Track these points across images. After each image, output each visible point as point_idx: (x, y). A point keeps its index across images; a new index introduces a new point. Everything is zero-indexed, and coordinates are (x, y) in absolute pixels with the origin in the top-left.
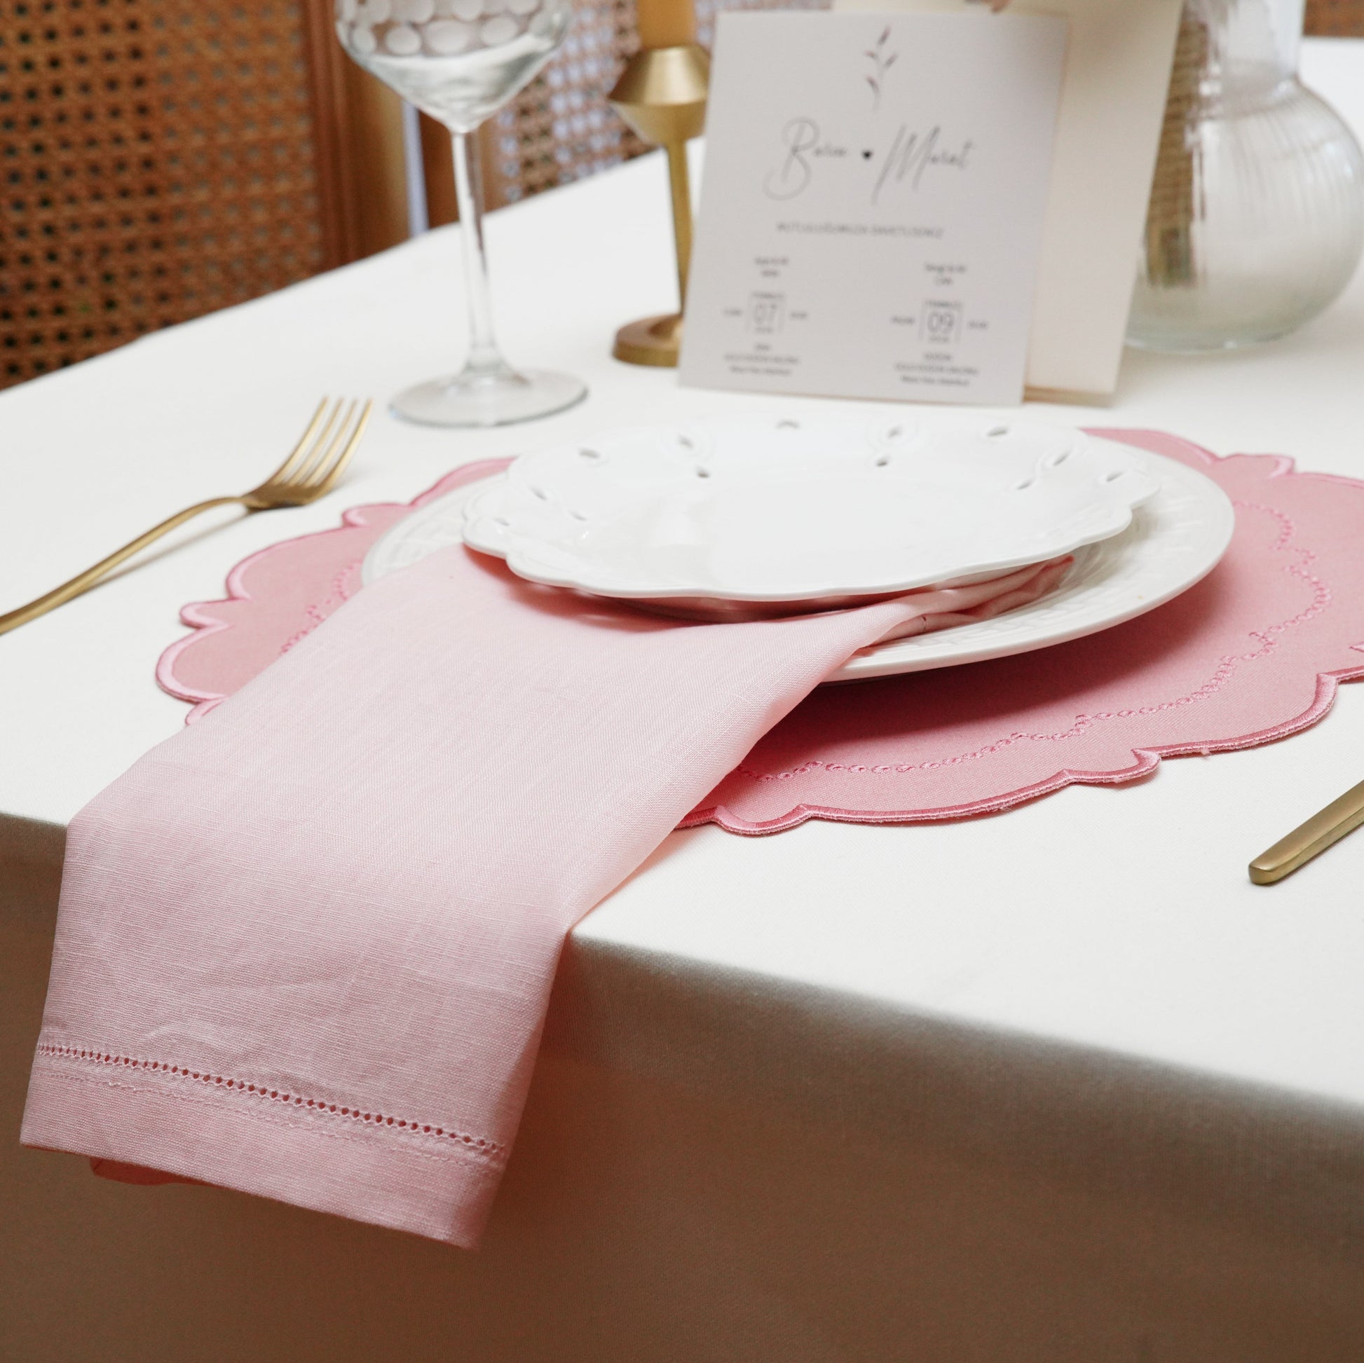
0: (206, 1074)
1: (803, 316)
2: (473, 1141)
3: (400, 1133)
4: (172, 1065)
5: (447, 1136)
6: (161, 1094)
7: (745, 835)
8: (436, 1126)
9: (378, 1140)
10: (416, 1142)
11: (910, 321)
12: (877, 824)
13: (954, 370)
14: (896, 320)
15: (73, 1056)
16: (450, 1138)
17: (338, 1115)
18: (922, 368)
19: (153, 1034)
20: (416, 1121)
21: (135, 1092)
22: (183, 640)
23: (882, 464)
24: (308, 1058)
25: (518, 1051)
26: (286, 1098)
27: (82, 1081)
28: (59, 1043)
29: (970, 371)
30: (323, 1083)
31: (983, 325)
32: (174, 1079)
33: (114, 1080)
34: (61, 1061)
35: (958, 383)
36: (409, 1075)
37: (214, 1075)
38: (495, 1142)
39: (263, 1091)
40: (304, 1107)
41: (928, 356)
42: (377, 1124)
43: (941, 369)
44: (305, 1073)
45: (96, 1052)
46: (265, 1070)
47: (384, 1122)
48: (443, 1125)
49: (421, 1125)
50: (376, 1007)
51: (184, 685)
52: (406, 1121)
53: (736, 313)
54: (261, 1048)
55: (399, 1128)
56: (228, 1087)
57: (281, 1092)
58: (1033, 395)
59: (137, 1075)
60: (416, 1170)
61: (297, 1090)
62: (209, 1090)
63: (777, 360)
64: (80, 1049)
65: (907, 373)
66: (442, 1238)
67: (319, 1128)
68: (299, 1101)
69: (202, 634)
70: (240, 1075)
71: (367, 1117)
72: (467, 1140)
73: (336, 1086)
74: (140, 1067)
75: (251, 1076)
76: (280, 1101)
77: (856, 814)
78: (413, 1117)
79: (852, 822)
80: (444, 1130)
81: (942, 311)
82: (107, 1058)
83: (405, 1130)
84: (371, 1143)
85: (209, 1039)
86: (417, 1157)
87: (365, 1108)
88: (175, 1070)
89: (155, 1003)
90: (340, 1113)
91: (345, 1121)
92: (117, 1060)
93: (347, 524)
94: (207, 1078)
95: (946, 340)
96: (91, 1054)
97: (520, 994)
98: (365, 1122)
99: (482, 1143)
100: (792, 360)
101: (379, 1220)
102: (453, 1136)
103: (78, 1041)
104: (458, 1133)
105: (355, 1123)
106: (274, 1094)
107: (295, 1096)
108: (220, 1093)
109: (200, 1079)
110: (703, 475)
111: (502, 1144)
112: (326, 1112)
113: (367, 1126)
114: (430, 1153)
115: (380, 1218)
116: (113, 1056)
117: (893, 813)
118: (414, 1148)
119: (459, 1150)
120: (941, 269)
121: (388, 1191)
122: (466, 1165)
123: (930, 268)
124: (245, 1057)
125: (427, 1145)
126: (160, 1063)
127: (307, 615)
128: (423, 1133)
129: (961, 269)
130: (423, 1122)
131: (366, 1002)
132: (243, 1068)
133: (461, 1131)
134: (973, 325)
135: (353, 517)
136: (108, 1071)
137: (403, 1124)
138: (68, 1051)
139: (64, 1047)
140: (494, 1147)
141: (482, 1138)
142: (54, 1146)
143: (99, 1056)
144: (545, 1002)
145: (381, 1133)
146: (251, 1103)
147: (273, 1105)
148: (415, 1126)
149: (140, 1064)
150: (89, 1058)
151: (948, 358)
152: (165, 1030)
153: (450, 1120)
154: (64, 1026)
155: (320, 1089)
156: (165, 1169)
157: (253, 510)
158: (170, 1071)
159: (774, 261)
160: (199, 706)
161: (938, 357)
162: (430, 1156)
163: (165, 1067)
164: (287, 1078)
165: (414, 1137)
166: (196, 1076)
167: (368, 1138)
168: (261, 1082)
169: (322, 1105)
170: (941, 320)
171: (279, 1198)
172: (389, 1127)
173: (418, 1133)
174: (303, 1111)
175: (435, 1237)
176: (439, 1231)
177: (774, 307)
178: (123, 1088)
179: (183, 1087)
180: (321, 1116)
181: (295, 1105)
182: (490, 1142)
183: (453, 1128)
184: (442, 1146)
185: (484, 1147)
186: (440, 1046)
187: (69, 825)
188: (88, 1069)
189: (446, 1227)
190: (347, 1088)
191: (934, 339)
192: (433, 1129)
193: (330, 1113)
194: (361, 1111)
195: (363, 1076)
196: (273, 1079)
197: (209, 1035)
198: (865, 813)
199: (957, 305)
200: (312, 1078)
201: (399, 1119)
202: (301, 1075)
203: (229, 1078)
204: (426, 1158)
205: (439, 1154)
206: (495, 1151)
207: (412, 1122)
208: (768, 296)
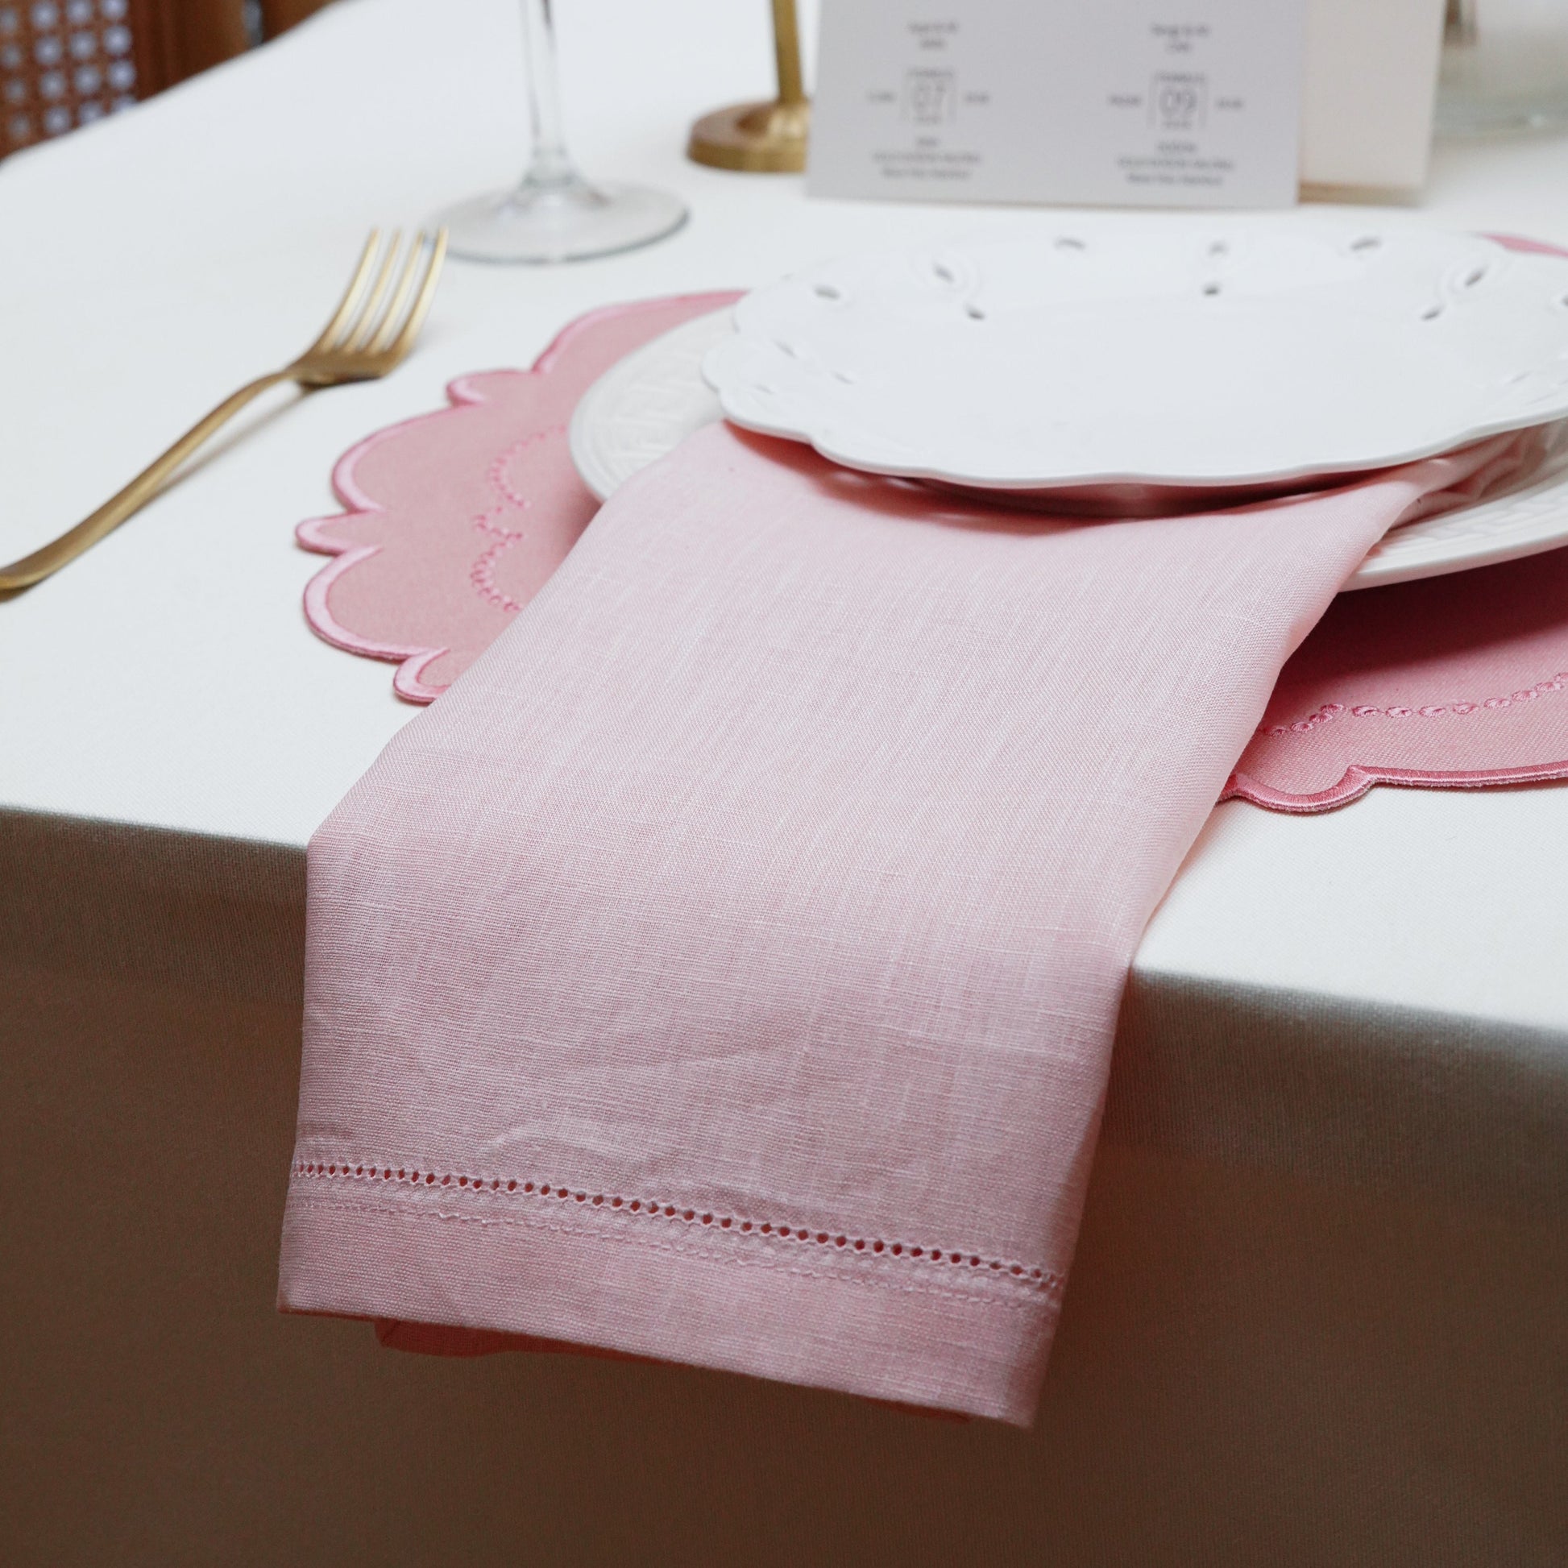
0: (596, 1194)
1: (983, 99)
2: (1025, 1272)
3: (915, 1266)
4: (539, 1184)
5: (987, 1266)
6: (528, 1226)
7: (1296, 813)
8: (969, 1253)
9: (881, 1278)
10: (943, 1277)
11: (1134, 101)
12: (1474, 789)
13: (1201, 164)
14: (1116, 100)
15: (369, 1178)
16: (991, 1270)
17: (813, 1244)
18: (1154, 163)
19: (500, 1140)
20: (936, 1247)
21: (485, 1226)
22: (321, 572)
23: (1212, 291)
24: (753, 1163)
25: (1077, 1138)
26: (726, 1223)
27: (391, 1213)
28: (342, 1160)
29: (1223, 165)
30: (783, 1198)
31: (1237, 104)
32: (546, 1204)
33: (446, 1209)
34: (350, 1186)
35: (1207, 181)
36: (917, 1182)
37: (608, 1195)
38: (1054, 1272)
39: (690, 1215)
40: (756, 1234)
41: (1163, 147)
42: (876, 1254)
43: (1182, 164)
44: (750, 1185)
45: (409, 1170)
46: (687, 1184)
47: (887, 1250)
48: (979, 1252)
49: (946, 1253)
50: (849, 1086)
51: (360, 636)
52: (922, 1248)
53: (887, 97)
54: (677, 1153)
55: (913, 1259)
56: (632, 1211)
57: (718, 1216)
58: (1312, 193)
59: (483, 1200)
60: (948, 1318)
61: (742, 1211)
62: (604, 1217)
63: (949, 158)
64: (381, 1167)
65: (1135, 170)
66: (996, 1416)
67: (786, 1264)
68: (747, 1226)
69: (342, 563)
70: (649, 1193)
71: (860, 1245)
72: (1017, 1270)
73: (802, 1201)
74: (487, 1188)
75: (667, 1193)
76: (717, 1228)
77: (1440, 777)
78: (931, 1242)
79: (1436, 788)
80: (983, 1258)
81: (1179, 87)
82: (431, 1179)
83: (922, 1261)
84: (871, 1282)
85: (590, 1143)
86: (946, 1299)
87: (855, 1232)
88: (545, 1190)
89: (496, 1094)
90: (814, 1240)
91: (826, 1253)
92: (447, 1180)
93: (455, 400)
94: (599, 1200)
95: (1186, 125)
96: (402, 1174)
97: (1072, 1057)
98: (857, 1252)
99: (1037, 1274)
100: (971, 158)
101: (900, 1394)
102: (995, 1266)
103: (374, 1156)
104: (1003, 1262)
105: (841, 1255)
106: (707, 1219)
107: (739, 1219)
108: (622, 1221)
109: (589, 1201)
110: (976, 315)
111: (1060, 1273)
112: (793, 1240)
113: (860, 1258)
114: (966, 1292)
115: (901, 1390)
116: (440, 1175)
117: (1492, 772)
118: (940, 1287)
119: (1006, 1285)
120: (1174, 32)
121: (910, 1351)
122: (1020, 1306)
123: (1158, 30)
124: (654, 1167)
125: (960, 1280)
126: (519, 1181)
127: (478, 530)
128: (951, 1264)
129: (1203, 31)
130: (948, 1247)
131: (833, 1079)
132: (652, 1183)
133: (1007, 1257)
134: (1223, 104)
135: (462, 391)
136: (435, 1196)
137: (917, 1252)
138: (360, 1171)
139: (350, 1165)
140: (1052, 1278)
141: (1036, 1267)
142: (358, 1310)
143: (416, 1176)
144: (1106, 1066)
145: (885, 1268)
146: (673, 1232)
147: (709, 1234)
148: (936, 1255)
149: (487, 1184)
150: (398, 1180)
151: (1191, 148)
152: (518, 1133)
153: (989, 1243)
154: (347, 1134)
155: (779, 1208)
156: (553, 1336)
157: (310, 387)
158: (537, 1192)
159: (938, 27)
160: (406, 665)
161: (1176, 147)
162: (963, 1297)
163: (529, 1187)
164: (723, 1193)
165: (937, 1270)
166: (580, 1198)
167: (864, 1276)
168: (684, 1202)
169: (785, 1231)
170: (1179, 98)
171: (739, 1369)
172: (897, 1257)
173: (942, 1264)
174: (756, 1242)
175: (986, 1414)
176: (991, 1404)
177: (940, 89)
178: (464, 1221)
179: (563, 1215)
180: (786, 1247)
181: (742, 1233)
182: (1047, 1271)
183: (994, 1254)
184: (982, 1282)
185: (1040, 1280)
186: (959, 1137)
187: (310, 846)
188: (401, 1195)
189: (1001, 1401)
190: (821, 1204)
191: (1169, 125)
192: (966, 1257)
193: (798, 1241)
194: (848, 1237)
195: (843, 1187)
196: (702, 1196)
197: (591, 1137)
198: (1451, 774)
199: (1200, 79)
200: (765, 1193)
201: (911, 1245)
202: (746, 1188)
203: (632, 1199)
204: (960, 1299)
205: (980, 1293)
206: (1054, 1285)
207: (930, 1248)
208: (932, 74)
